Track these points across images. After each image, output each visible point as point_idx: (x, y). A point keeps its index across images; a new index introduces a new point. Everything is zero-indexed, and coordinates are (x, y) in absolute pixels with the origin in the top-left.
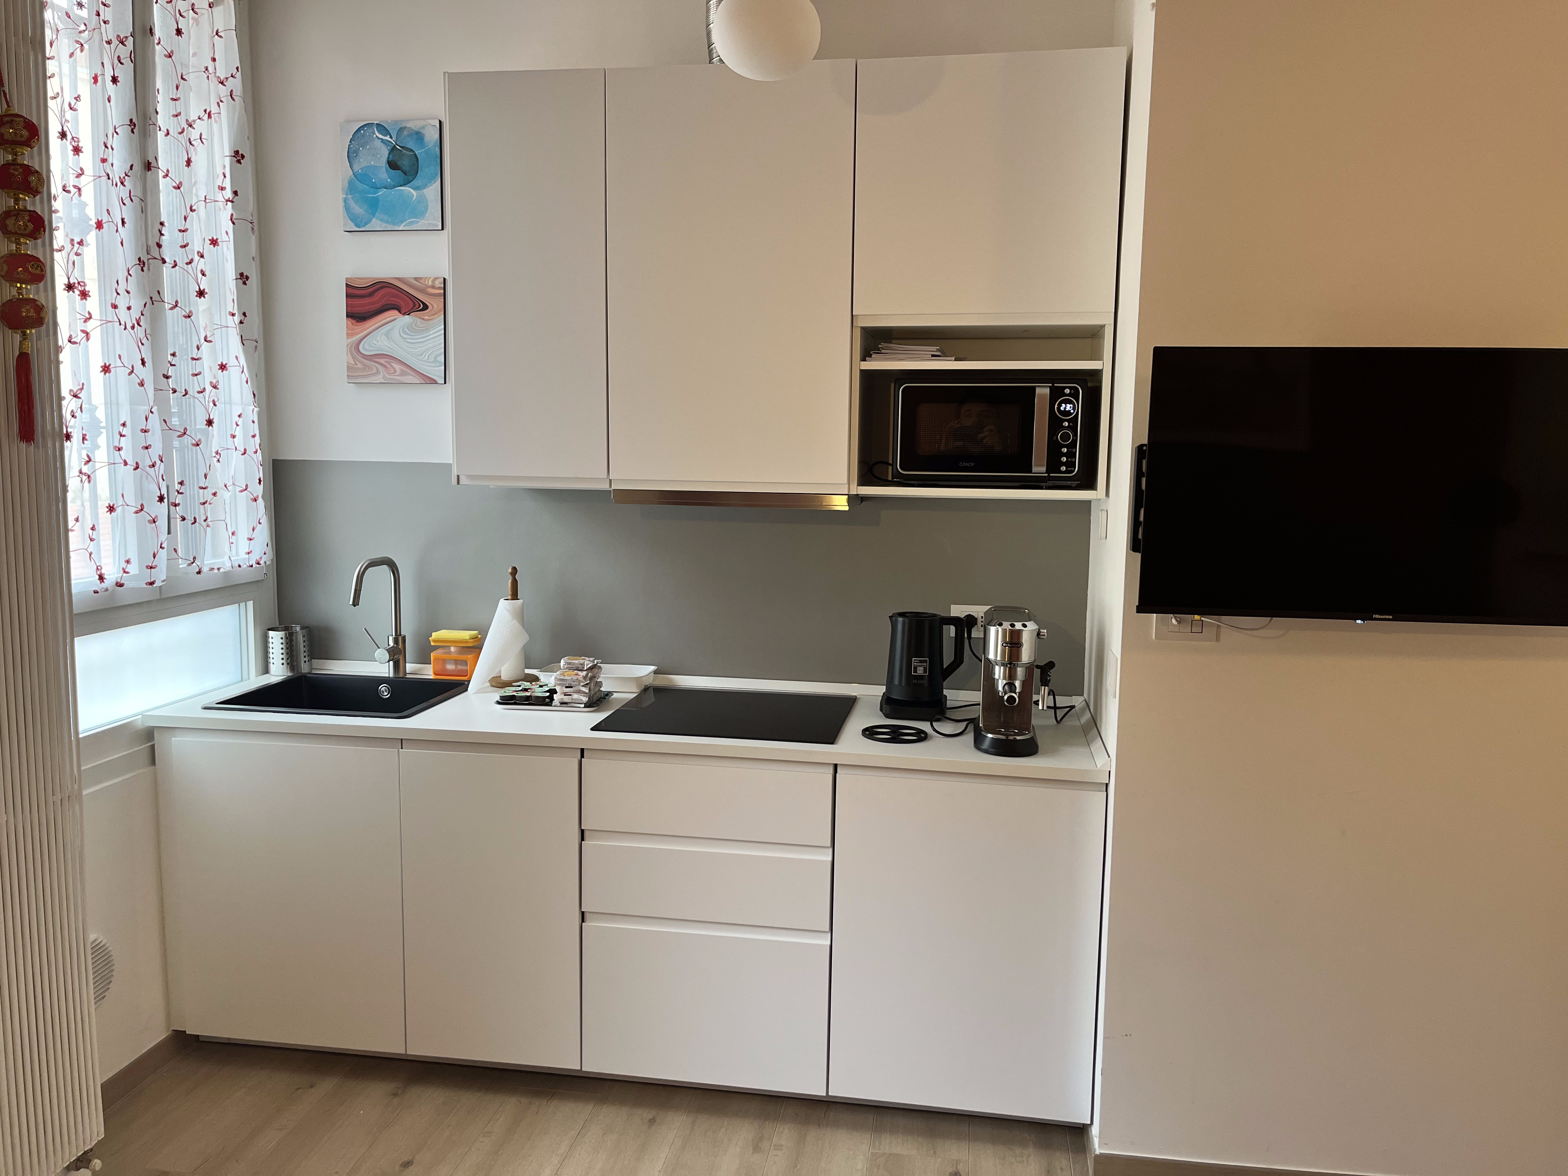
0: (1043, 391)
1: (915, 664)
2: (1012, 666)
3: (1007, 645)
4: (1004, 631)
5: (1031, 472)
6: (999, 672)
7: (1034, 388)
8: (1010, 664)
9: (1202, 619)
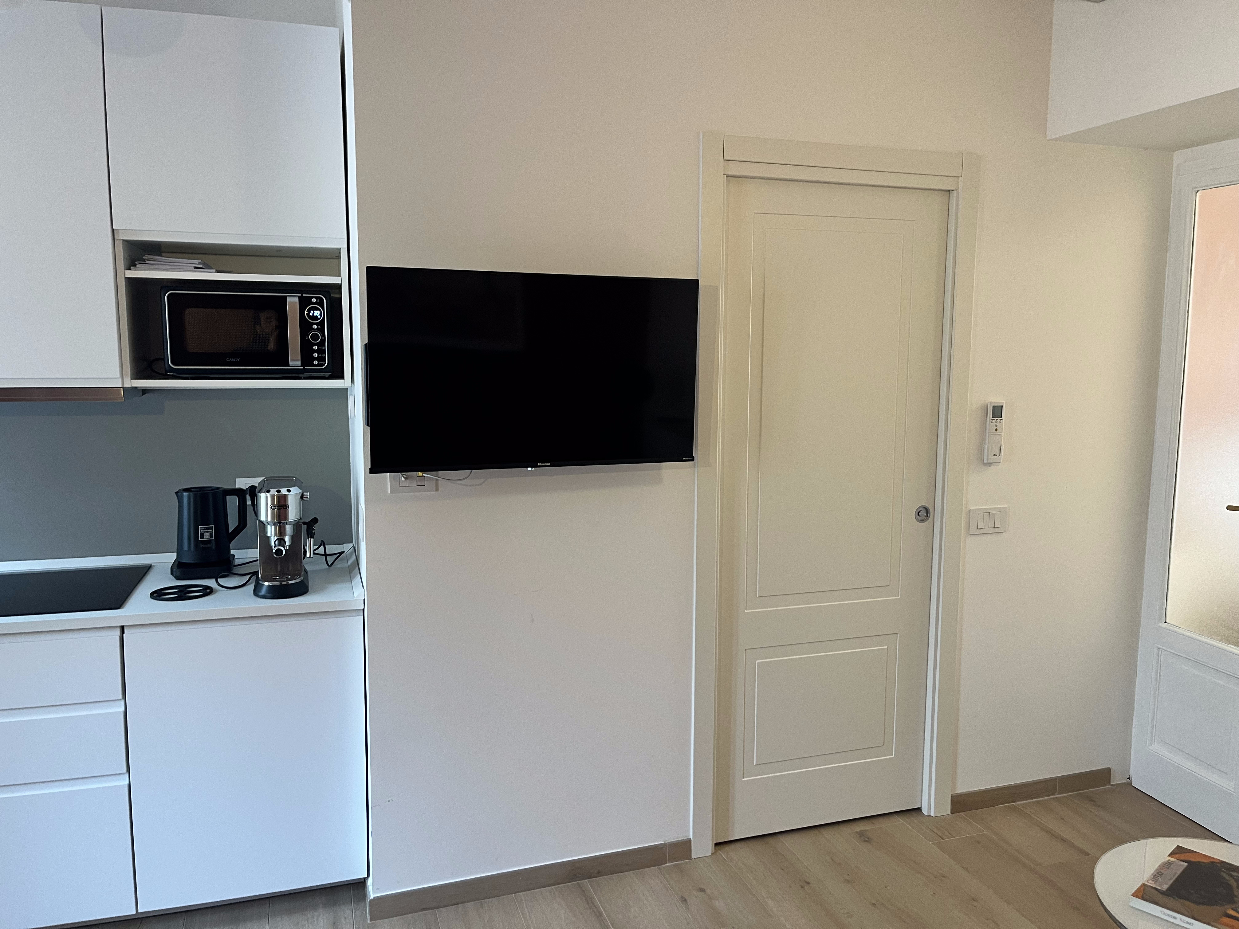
0: (293, 301)
1: (201, 531)
2: (281, 524)
3: (275, 508)
4: (273, 497)
5: (289, 366)
6: (271, 531)
7: (286, 297)
8: (280, 523)
9: (424, 475)
